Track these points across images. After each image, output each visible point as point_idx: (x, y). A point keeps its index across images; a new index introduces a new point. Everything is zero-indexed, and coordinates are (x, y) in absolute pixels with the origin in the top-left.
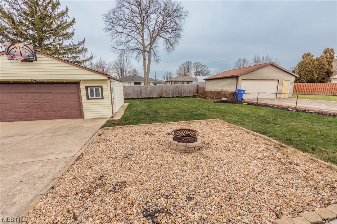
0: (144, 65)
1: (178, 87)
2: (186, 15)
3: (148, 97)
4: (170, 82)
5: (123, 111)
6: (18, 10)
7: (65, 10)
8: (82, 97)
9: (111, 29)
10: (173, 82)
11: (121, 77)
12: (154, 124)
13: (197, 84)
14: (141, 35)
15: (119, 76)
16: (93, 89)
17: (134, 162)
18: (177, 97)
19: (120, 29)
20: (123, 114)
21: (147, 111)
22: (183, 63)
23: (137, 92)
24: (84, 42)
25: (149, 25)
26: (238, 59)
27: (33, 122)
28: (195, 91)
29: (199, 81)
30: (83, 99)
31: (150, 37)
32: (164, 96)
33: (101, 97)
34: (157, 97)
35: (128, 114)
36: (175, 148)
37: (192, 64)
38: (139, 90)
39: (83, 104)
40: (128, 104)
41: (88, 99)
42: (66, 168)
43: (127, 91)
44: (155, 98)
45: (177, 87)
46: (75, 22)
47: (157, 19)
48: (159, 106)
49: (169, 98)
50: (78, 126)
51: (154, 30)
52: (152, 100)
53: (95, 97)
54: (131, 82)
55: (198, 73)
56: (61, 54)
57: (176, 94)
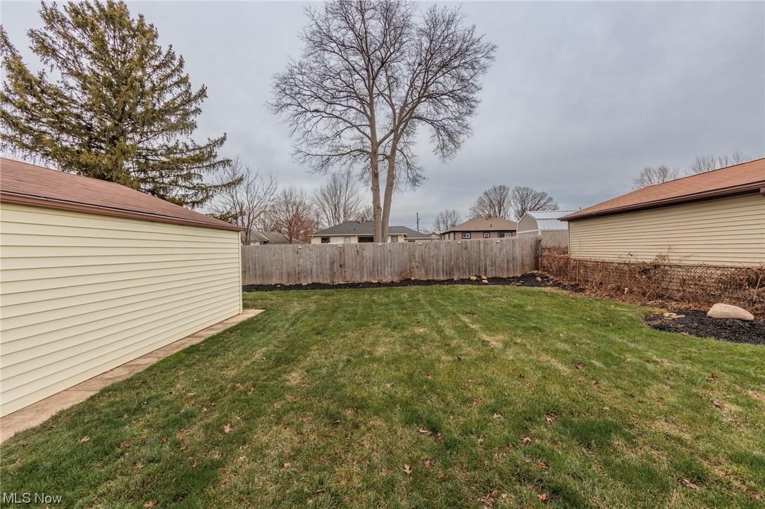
1: (466, 248)
3: (365, 280)
4: (452, 235)
9: (290, 105)
10: (459, 236)
13: (533, 236)
14: (367, 116)
18: (462, 281)
19: (313, 102)
22: (487, 192)
23: (332, 263)
24: (222, 141)
26: (643, 170)
28: (529, 260)
29: (541, 226)
32: (417, 278)
34: (396, 280)
37: (510, 192)
38: (336, 257)
44: (387, 284)
45: (464, 245)
46: (206, 96)
51: (404, 106)
54: (350, 236)
57: (459, 272)
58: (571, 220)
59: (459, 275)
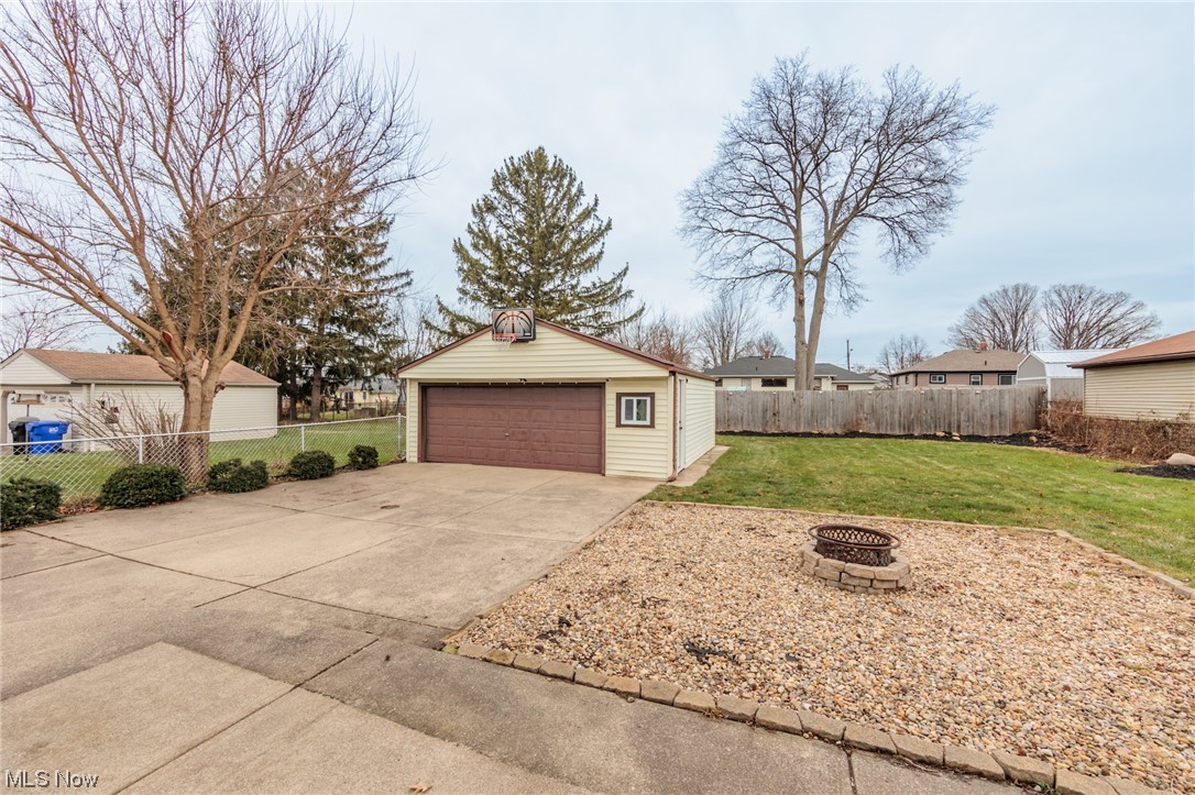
0: (799, 319)
1: (932, 399)
2: (982, 121)
3: (802, 430)
4: (911, 377)
5: (706, 468)
6: (508, 228)
7: (592, 203)
8: (607, 420)
9: (700, 227)
10: (924, 379)
11: (719, 361)
12: (785, 512)
13: (1037, 385)
14: (792, 227)
15: (715, 360)
16: (632, 401)
17: (695, 577)
18: (926, 437)
19: (725, 221)
20: (704, 475)
21: (777, 475)
22: (988, 297)
23: (765, 411)
24: (625, 272)
25: (823, 188)
27: (510, 470)
28: (1025, 416)
29: (1050, 372)
30: (607, 426)
31: (826, 223)
32: (866, 430)
33: (648, 422)
34: (839, 432)
35: (718, 476)
36: (812, 572)
37: (1039, 295)
38: (770, 404)
39: (607, 438)
40: (727, 448)
41: (619, 425)
42: (567, 556)
43: (731, 408)
44: (828, 436)
45: (929, 395)
46: (611, 228)
47: (855, 161)
48: (830, 462)
49: (888, 440)
50: (590, 490)
51: (841, 200)
52: (814, 442)
53: (635, 422)
54: (751, 378)
55: (1076, 332)
56: (573, 311)
57: (922, 426)
58: (1087, 367)
59: (922, 430)
